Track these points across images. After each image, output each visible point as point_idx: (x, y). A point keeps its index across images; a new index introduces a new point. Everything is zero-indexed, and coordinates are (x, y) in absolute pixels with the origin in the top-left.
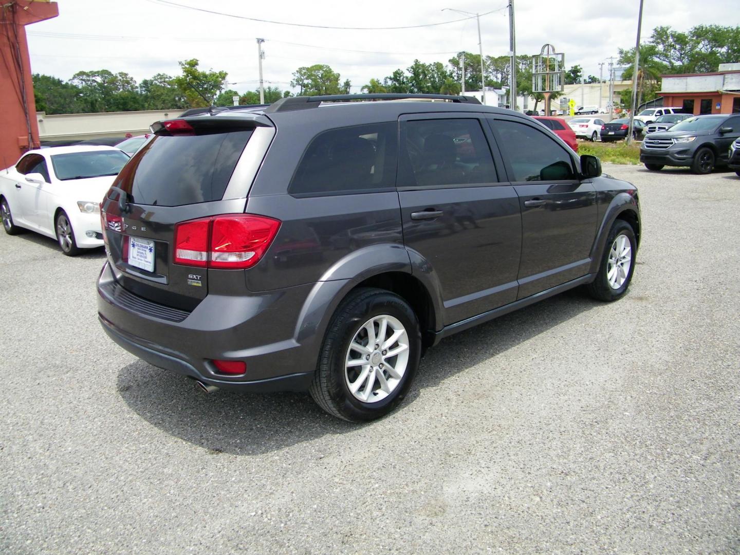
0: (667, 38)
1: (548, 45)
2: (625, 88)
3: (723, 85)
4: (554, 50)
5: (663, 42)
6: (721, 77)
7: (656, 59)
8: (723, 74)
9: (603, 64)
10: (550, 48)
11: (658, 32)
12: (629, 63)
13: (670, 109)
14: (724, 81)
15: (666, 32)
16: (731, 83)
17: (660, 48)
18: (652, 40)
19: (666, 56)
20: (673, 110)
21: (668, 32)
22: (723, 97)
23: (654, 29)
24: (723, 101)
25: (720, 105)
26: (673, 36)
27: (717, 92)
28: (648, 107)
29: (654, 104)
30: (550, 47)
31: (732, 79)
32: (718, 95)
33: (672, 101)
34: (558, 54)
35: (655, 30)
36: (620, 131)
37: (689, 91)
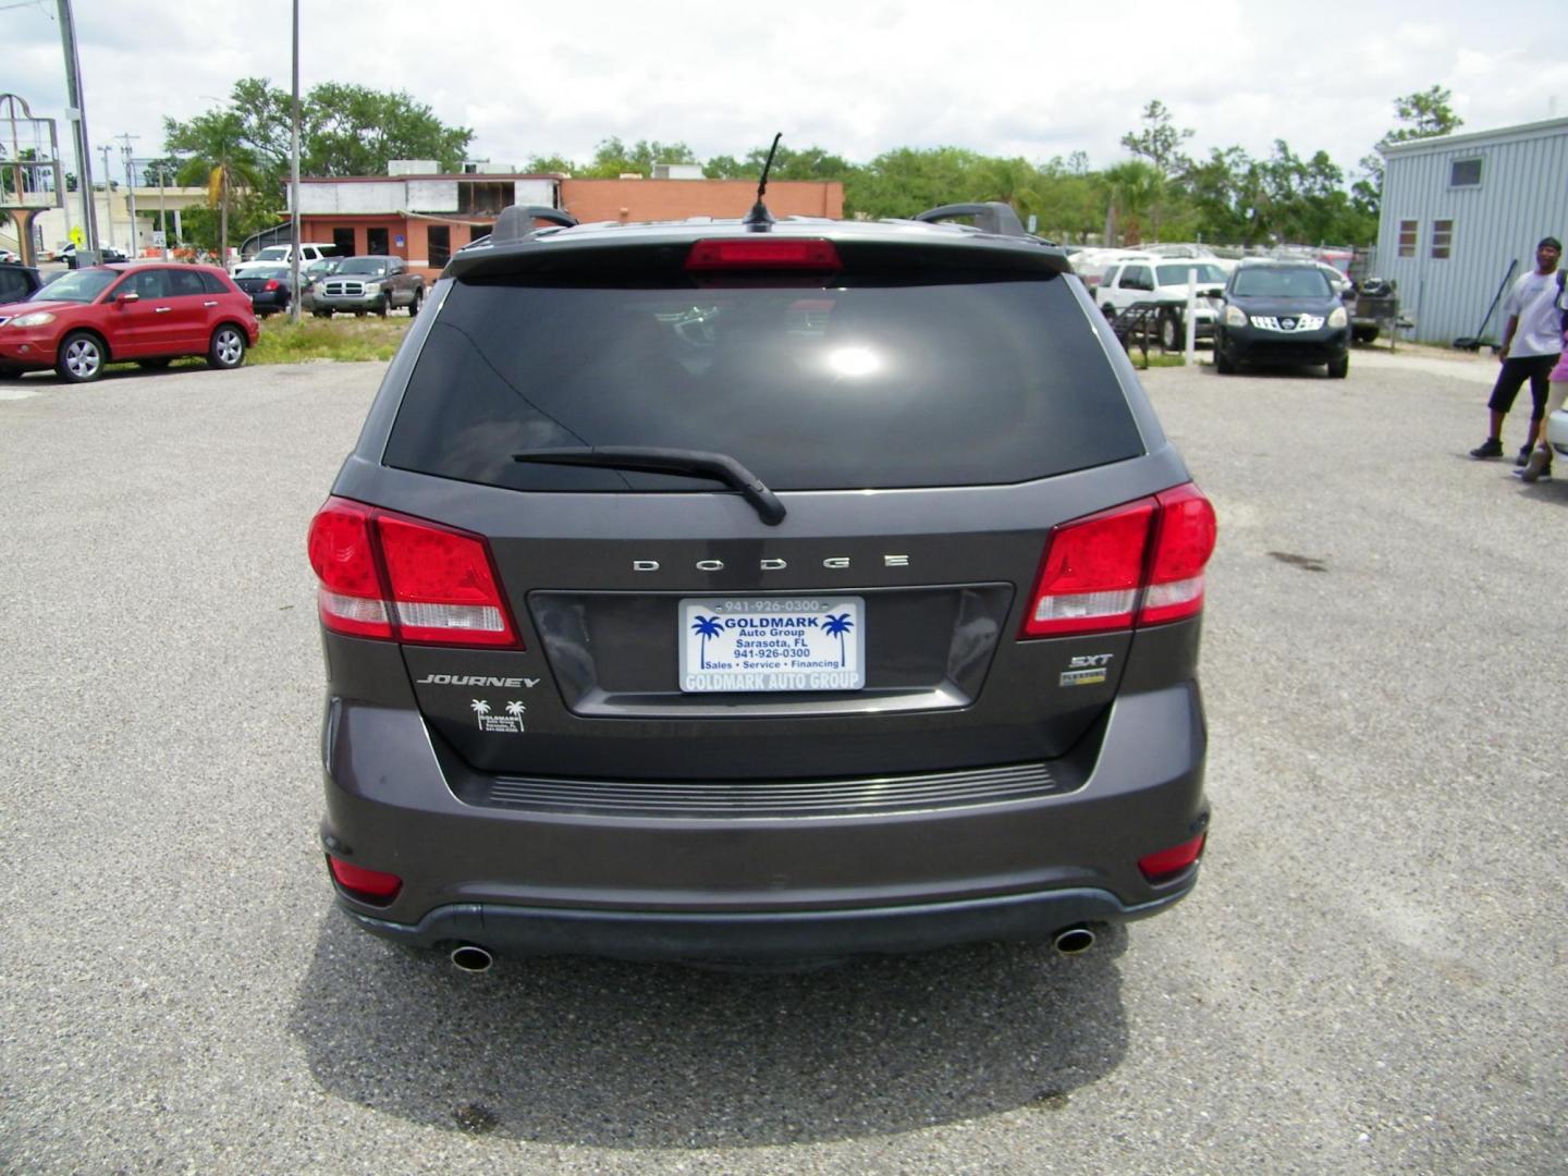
0: (266, 103)
1: (10, 96)
2: (191, 203)
3: (407, 200)
4: (26, 109)
5: (259, 111)
6: (401, 186)
7: (246, 145)
8: (402, 179)
9: (108, 148)
10: (18, 106)
11: (247, 89)
12: (190, 150)
13: (315, 247)
14: (407, 193)
15: (263, 92)
16: (420, 198)
17: (253, 120)
18: (236, 103)
19: (267, 139)
20: (320, 249)
21: (267, 90)
22: (409, 224)
23: (236, 81)
24: (410, 232)
25: (404, 238)
26: (277, 100)
27: (398, 215)
28: (264, 243)
29: (276, 237)
30: (16, 103)
31: (420, 190)
32: (399, 221)
33: (313, 232)
34: (38, 120)
35: (239, 84)
36: (265, 293)
37: (343, 211)
